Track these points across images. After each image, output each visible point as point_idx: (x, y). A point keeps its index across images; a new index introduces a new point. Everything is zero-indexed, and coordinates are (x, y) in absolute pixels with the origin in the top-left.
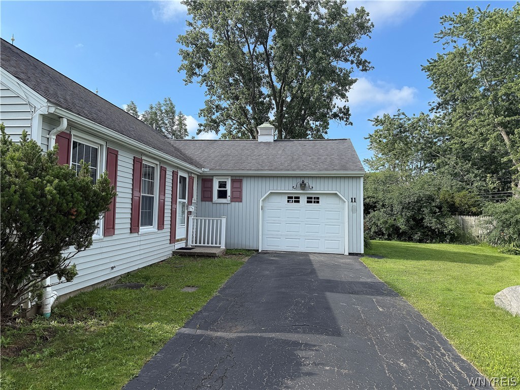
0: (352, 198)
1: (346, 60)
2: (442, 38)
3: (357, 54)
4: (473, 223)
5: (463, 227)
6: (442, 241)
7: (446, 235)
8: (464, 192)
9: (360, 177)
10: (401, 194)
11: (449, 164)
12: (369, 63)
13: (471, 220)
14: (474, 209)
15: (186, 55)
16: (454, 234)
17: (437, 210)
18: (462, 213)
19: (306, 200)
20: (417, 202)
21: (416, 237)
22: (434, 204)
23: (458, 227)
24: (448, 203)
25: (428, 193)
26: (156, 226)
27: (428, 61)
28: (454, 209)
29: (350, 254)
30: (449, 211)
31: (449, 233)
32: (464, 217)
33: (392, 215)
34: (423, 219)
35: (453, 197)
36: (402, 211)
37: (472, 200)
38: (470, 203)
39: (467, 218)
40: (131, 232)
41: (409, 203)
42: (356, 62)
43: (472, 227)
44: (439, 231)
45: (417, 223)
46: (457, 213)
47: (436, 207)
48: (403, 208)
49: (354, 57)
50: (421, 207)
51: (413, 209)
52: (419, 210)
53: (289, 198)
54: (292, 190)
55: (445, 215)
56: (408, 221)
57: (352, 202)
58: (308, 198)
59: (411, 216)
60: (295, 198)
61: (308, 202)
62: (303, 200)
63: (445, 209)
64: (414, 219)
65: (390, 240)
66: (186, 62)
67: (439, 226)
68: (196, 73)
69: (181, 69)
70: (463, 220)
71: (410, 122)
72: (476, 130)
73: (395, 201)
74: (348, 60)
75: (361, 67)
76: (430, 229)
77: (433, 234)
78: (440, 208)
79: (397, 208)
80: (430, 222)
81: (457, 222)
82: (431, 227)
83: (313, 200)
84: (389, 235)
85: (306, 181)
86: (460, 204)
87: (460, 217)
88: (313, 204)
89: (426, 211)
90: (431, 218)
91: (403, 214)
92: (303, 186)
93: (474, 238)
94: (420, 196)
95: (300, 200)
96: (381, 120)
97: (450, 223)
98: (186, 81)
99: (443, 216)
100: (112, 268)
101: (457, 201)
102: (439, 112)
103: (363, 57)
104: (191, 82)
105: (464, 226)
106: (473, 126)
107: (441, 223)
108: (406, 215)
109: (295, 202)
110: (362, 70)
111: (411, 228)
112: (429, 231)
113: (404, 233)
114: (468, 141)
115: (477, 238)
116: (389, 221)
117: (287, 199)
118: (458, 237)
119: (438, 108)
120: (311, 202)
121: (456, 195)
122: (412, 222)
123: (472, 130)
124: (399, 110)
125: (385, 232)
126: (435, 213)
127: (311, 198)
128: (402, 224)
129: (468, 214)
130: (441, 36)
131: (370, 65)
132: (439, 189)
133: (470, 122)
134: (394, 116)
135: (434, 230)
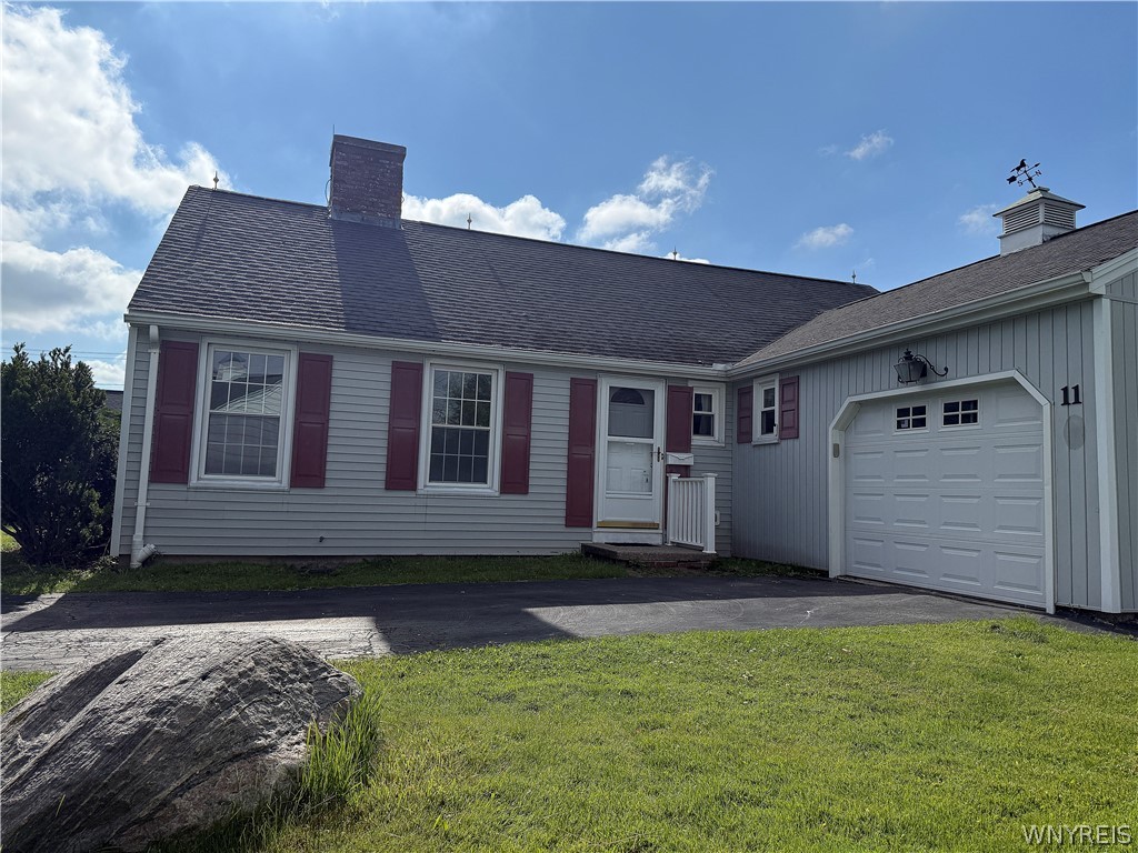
0: (1065, 390)
9: (1089, 301)
19: (942, 414)
26: (496, 485)
29: (1059, 610)
40: (386, 489)
53: (898, 413)
54: (898, 387)
57: (1066, 402)
58: (946, 407)
60: (913, 411)
61: (948, 421)
62: (935, 415)
83: (962, 411)
85: (919, 353)
88: (961, 427)
92: (921, 371)
95: (927, 416)
100: (322, 539)
109: (917, 423)
117: (894, 419)
120: (955, 420)
127: (954, 406)
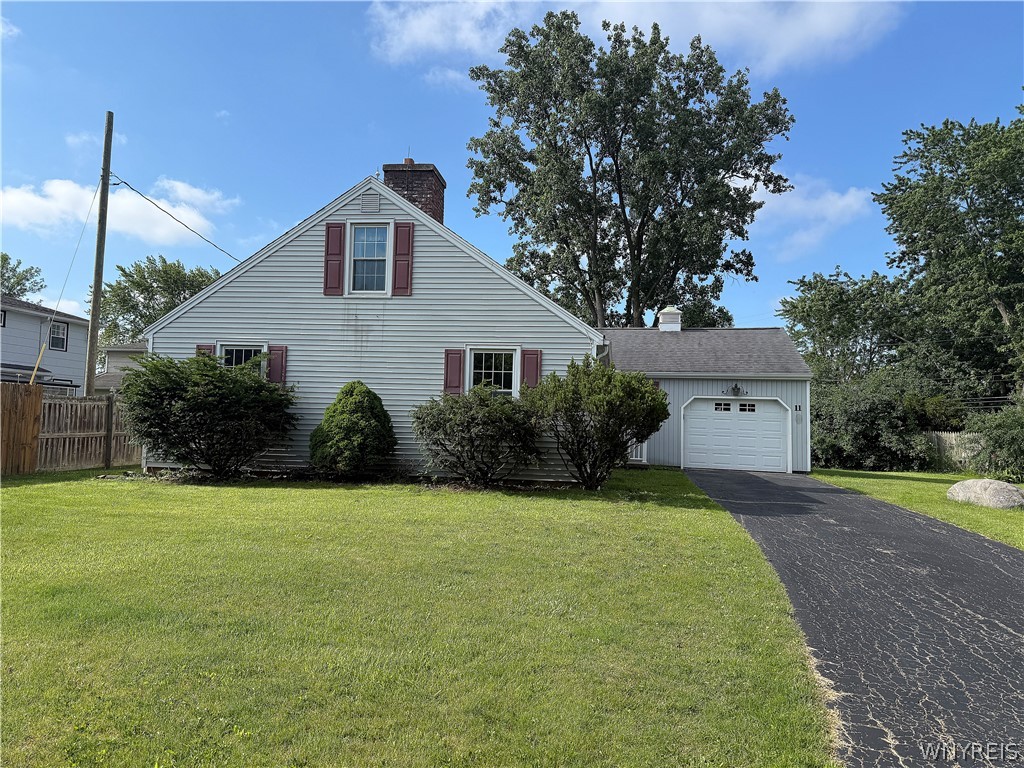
0: (796, 406)
1: (747, 176)
2: (906, 163)
3: (765, 164)
4: (954, 442)
5: (939, 449)
6: (908, 468)
7: (914, 459)
8: (941, 397)
9: (806, 381)
10: (846, 399)
11: (916, 354)
12: (786, 181)
13: (950, 437)
14: (954, 422)
15: (480, 169)
16: (925, 459)
17: (900, 423)
18: (937, 428)
19: (738, 408)
20: (870, 411)
21: (869, 462)
22: (895, 415)
23: (930, 448)
24: (916, 412)
25: (886, 398)
27: (884, 186)
28: (925, 423)
29: (794, 472)
30: (918, 425)
31: (918, 457)
32: (939, 433)
33: (831, 431)
34: (878, 435)
35: (923, 405)
36: (847, 425)
37: (953, 408)
38: (949, 413)
39: (944, 435)
41: (858, 412)
42: (762, 178)
43: (952, 448)
44: (902, 452)
45: (869, 442)
46: (929, 428)
47: (898, 418)
48: (849, 420)
49: (760, 170)
50: (876, 418)
51: (863, 421)
52: (873, 423)
53: (716, 404)
54: (722, 396)
55: (911, 431)
56: (855, 438)
57: (796, 410)
58: (741, 405)
59: (860, 432)
60: (725, 405)
61: (741, 410)
62: (735, 407)
63: (912, 421)
64: (865, 437)
65: (829, 467)
66: (481, 181)
67: (902, 446)
68: (495, 199)
69: (470, 192)
70: (939, 438)
71: (857, 287)
72: (959, 304)
73: (836, 410)
74: (750, 176)
75: (771, 186)
76: (888, 451)
77: (893, 458)
78: (904, 419)
79: (839, 419)
80: (890, 440)
81: (930, 440)
82: (890, 448)
83: (748, 407)
84: (827, 461)
85: (740, 385)
86: (934, 415)
87: (934, 434)
88: (747, 413)
89: (883, 424)
90: (890, 435)
91: (849, 428)
92: (736, 391)
93: (955, 464)
94: (874, 403)
95: (731, 407)
96: (810, 283)
97: (919, 443)
98: (478, 211)
99: (908, 431)
101: (930, 409)
102: (904, 267)
103: (774, 170)
104: (486, 212)
105: (940, 447)
106: (954, 297)
107: (906, 443)
108: (853, 430)
109: (725, 409)
110: (774, 192)
111: (860, 450)
112: (888, 454)
113: (850, 457)
114: (948, 319)
115: (959, 465)
116: (828, 440)
117: (714, 406)
118: (930, 463)
119: (901, 261)
120: (745, 410)
121: (929, 401)
122: (862, 441)
123: (953, 303)
124: (838, 267)
125: (820, 456)
126: (897, 427)
127: (745, 405)
128: (846, 445)
129: (945, 430)
130: (905, 159)
131: (787, 184)
132: (903, 391)
133: (951, 290)
134: (831, 276)
135: (895, 452)
